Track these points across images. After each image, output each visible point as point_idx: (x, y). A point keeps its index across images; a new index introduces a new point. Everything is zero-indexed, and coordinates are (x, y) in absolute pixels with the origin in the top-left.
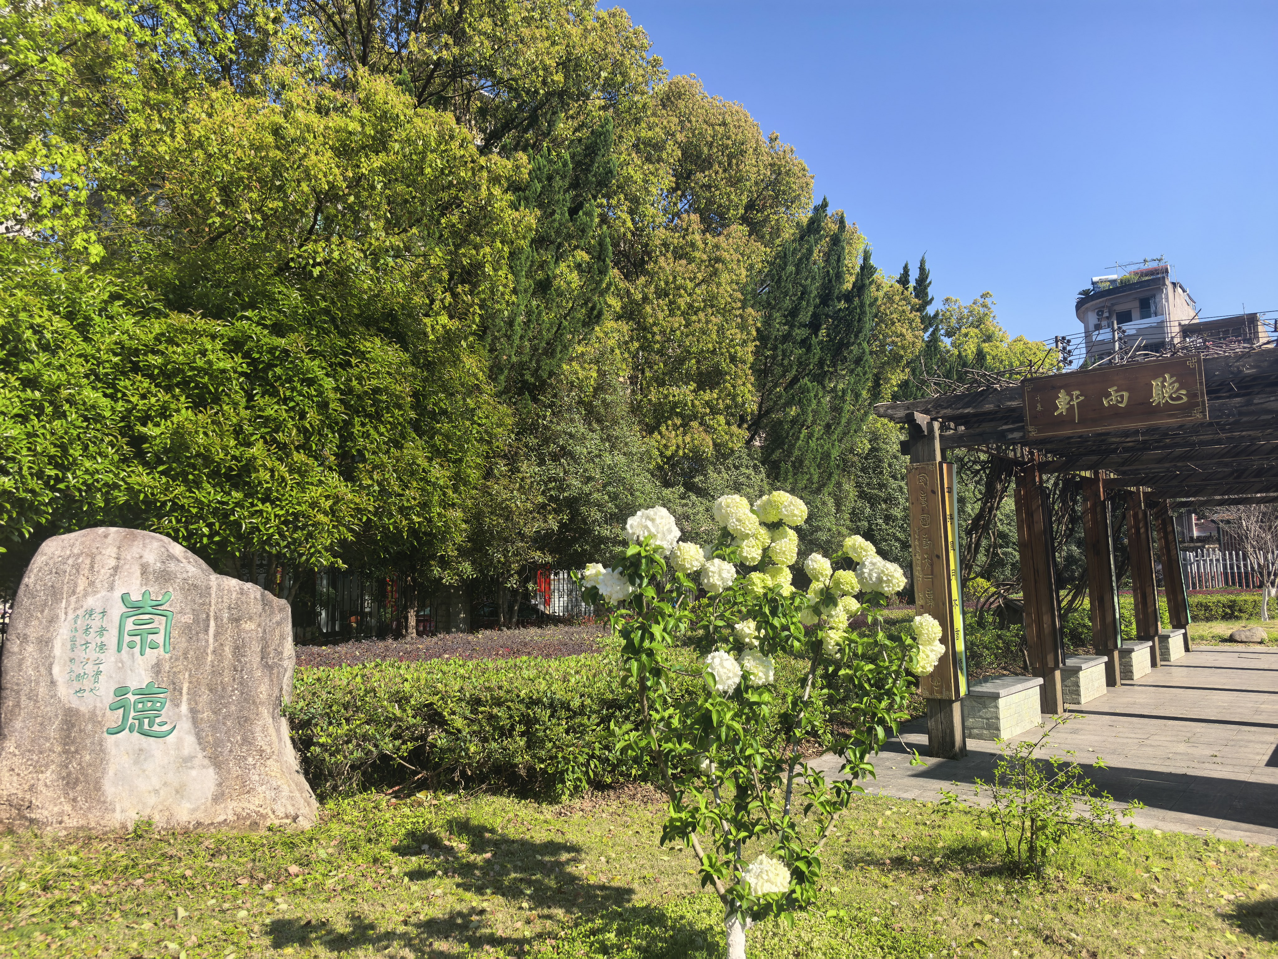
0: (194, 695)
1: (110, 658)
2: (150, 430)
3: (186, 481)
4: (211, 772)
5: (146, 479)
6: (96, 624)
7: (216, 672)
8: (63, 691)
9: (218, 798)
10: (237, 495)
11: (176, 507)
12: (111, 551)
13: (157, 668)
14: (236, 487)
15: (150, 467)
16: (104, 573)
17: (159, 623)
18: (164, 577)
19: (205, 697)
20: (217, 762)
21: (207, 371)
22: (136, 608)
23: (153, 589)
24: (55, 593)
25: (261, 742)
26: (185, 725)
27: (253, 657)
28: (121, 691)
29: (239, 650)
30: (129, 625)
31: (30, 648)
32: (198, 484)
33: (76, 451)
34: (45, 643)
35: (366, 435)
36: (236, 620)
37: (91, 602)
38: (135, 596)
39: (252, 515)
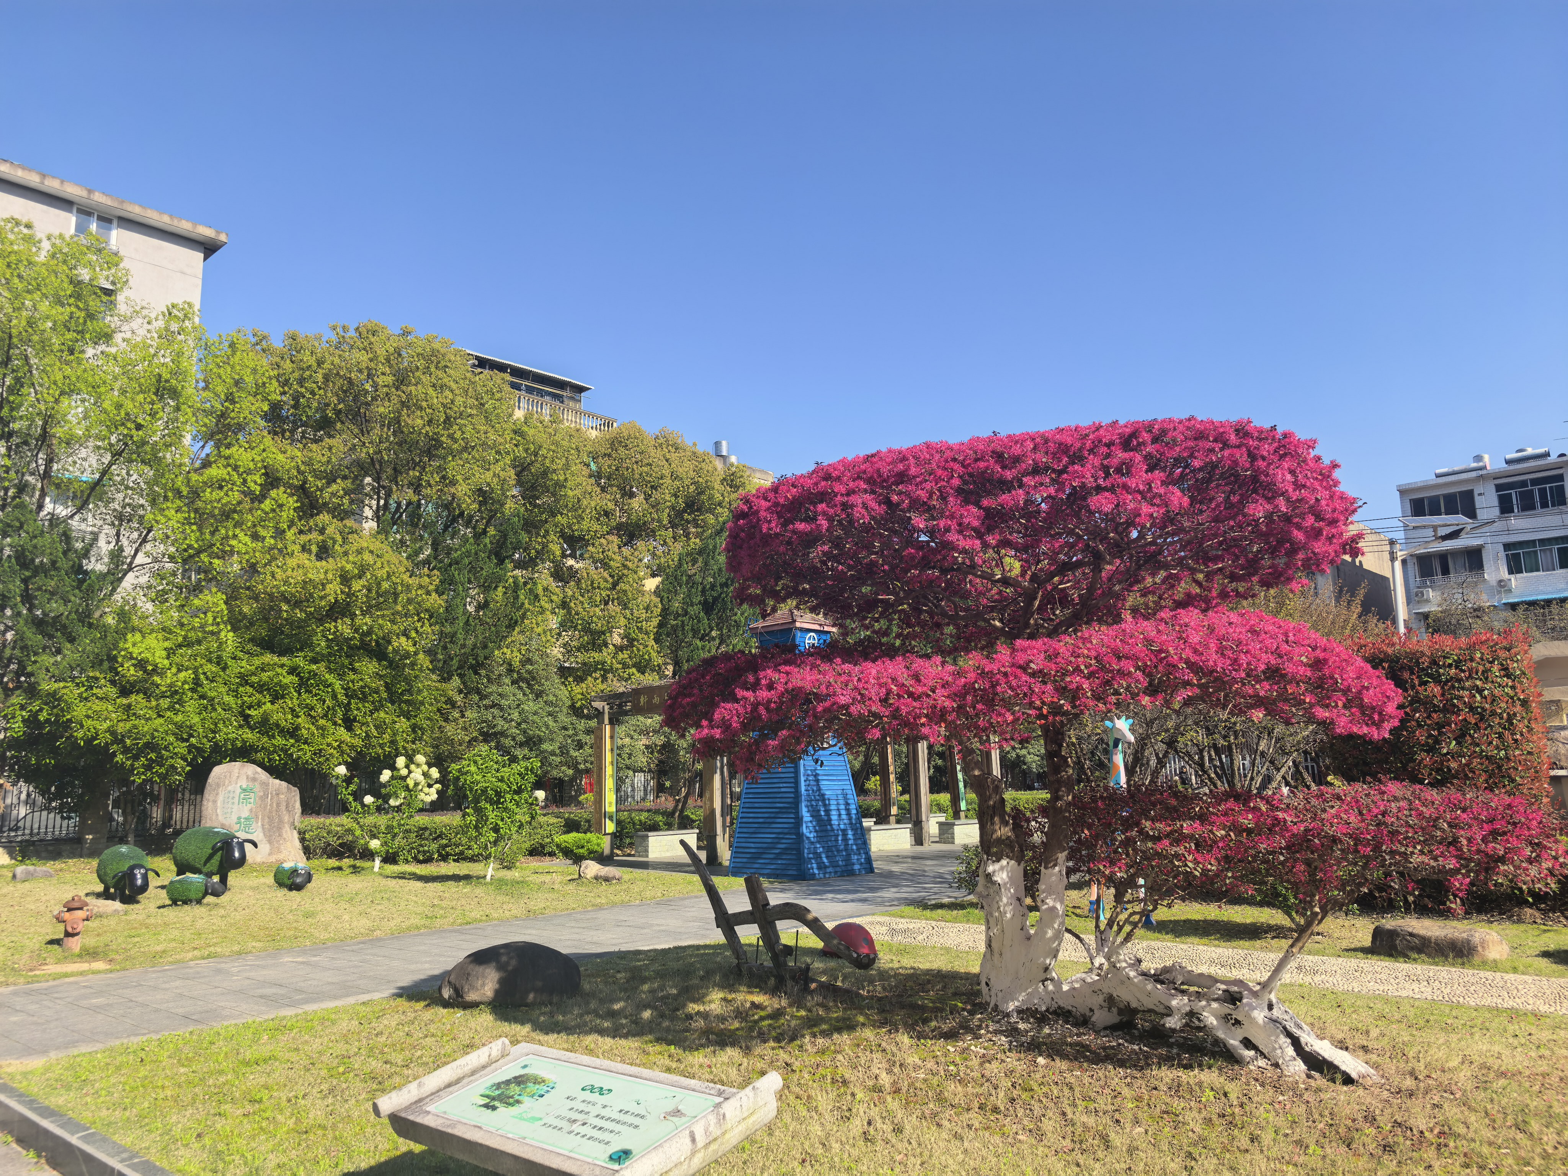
0: (263, 819)
1: (236, 807)
2: (252, 712)
3: (268, 736)
4: (268, 845)
5: (250, 736)
6: (231, 795)
7: (270, 812)
8: (221, 818)
9: (270, 854)
10: (292, 741)
11: (263, 748)
12: (237, 771)
13: (251, 811)
14: (292, 737)
15: (252, 729)
16: (235, 778)
17: (252, 795)
18: (254, 780)
19: (267, 820)
20: (270, 842)
21: (279, 684)
22: (244, 790)
23: (250, 784)
24: (218, 785)
25: (285, 835)
26: (260, 829)
27: (283, 807)
28: (239, 818)
29: (278, 805)
30: (242, 796)
31: (210, 803)
32: (274, 737)
33: (221, 726)
34: (215, 802)
35: (358, 709)
36: (278, 794)
37: (230, 788)
38: (244, 786)
39: (299, 750)
